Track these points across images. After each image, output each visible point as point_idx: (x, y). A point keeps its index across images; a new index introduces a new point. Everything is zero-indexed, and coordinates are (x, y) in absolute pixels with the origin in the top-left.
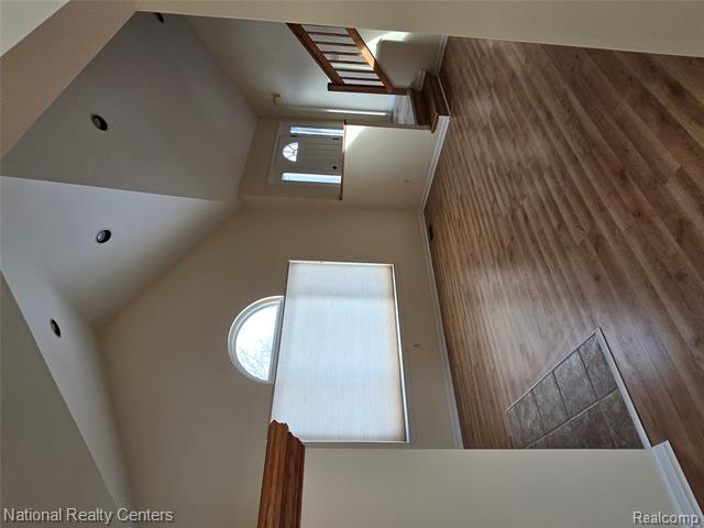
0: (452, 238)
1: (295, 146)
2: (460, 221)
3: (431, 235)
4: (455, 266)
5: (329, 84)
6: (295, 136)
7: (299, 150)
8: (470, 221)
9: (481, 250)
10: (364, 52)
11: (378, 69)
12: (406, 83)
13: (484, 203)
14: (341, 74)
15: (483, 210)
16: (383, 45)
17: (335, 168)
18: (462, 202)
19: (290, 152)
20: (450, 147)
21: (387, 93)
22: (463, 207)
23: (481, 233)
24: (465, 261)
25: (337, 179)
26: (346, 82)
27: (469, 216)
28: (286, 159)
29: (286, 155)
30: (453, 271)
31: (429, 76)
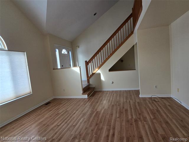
0: (50, 113)
1: (66, 53)
2: (58, 114)
3: (47, 104)
4: (39, 119)
5: (87, 61)
6: (69, 53)
7: (65, 54)
8: (61, 119)
9: (52, 129)
10: (97, 69)
11: (93, 74)
12: (91, 82)
13: (70, 122)
14: (90, 64)
15: (68, 122)
16: (99, 74)
17: (62, 66)
18: (65, 112)
19: (64, 51)
20: (79, 101)
21: (87, 78)
22: (64, 113)
23: (59, 126)
24: (44, 123)
25: (59, 67)
26: (88, 66)
27: (62, 117)
28: (62, 50)
29: (63, 50)
30: (36, 119)
31: (94, 88)
